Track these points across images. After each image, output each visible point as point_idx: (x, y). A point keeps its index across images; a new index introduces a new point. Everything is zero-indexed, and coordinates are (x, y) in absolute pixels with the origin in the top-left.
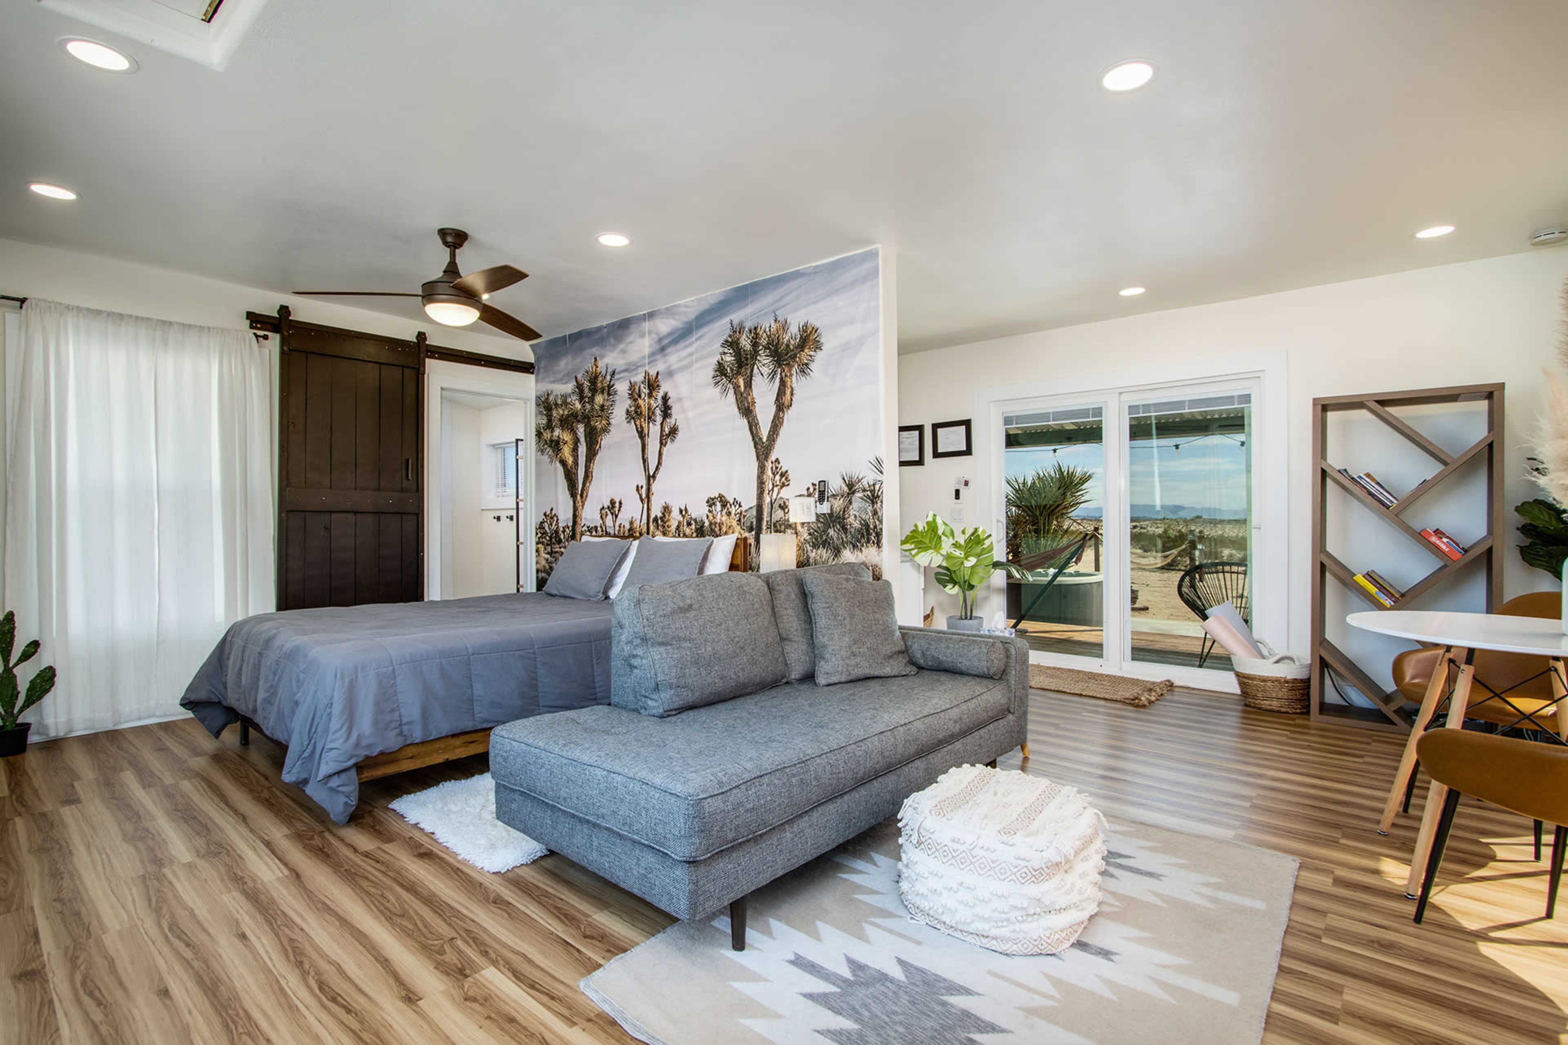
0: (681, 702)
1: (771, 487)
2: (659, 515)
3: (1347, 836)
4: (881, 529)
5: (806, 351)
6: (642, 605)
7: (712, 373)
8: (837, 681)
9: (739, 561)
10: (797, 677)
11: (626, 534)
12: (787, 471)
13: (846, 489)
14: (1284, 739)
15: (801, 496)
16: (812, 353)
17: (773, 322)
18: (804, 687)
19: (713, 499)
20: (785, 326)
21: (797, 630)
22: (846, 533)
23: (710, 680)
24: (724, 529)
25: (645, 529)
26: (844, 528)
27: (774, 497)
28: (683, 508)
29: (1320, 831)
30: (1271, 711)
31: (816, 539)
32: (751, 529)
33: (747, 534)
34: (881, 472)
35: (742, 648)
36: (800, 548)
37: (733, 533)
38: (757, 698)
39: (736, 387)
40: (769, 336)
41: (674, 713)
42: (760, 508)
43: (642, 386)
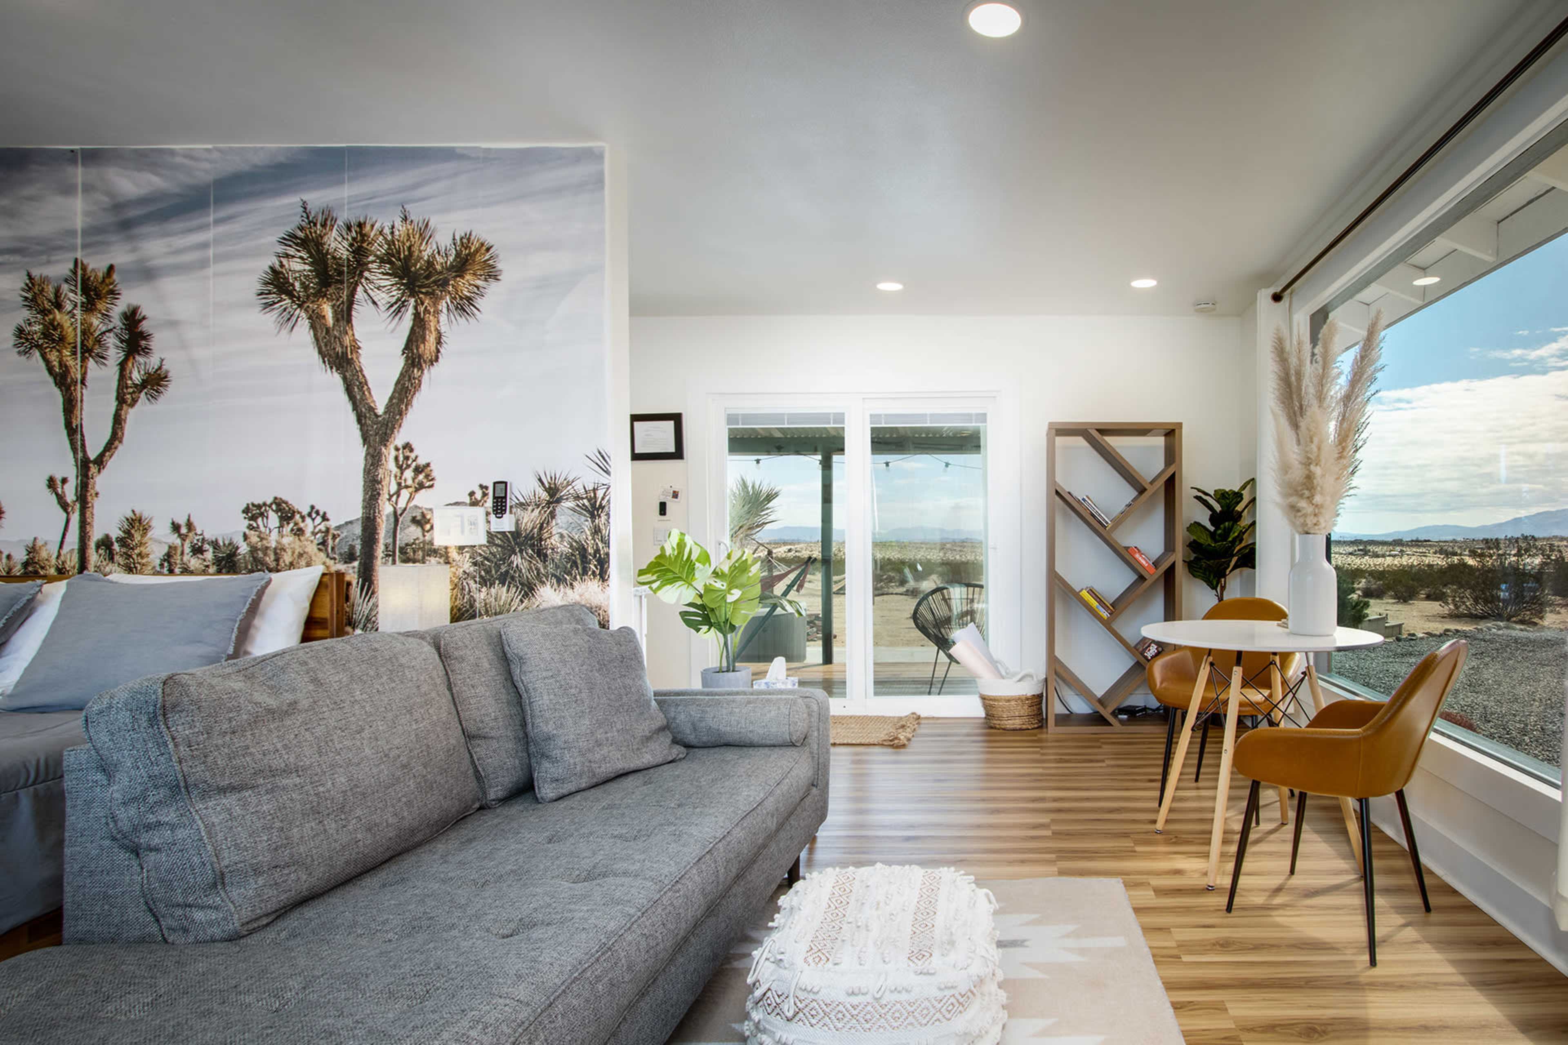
0: (283, 897)
1: (394, 488)
2: (115, 533)
3: (1138, 842)
4: (608, 554)
5: (468, 277)
6: (173, 717)
7: (258, 287)
8: (573, 790)
9: (325, 611)
10: (501, 794)
11: (18, 570)
12: (428, 465)
13: (545, 496)
14: (1037, 756)
15: (457, 504)
16: (479, 283)
17: (398, 223)
18: (515, 809)
19: (259, 507)
20: (424, 232)
21: (496, 719)
22: (545, 561)
23: (344, 838)
24: (287, 558)
25: (73, 561)
26: (541, 554)
27: (402, 504)
28: (182, 521)
29: (1116, 844)
30: (1014, 730)
31: (488, 572)
32: (350, 557)
33: (342, 567)
34: (607, 472)
35: (404, 766)
36: (457, 586)
37: (308, 565)
38: (440, 847)
39: (316, 320)
40: (391, 243)
41: (265, 921)
42: (369, 524)
43: (65, 287)
